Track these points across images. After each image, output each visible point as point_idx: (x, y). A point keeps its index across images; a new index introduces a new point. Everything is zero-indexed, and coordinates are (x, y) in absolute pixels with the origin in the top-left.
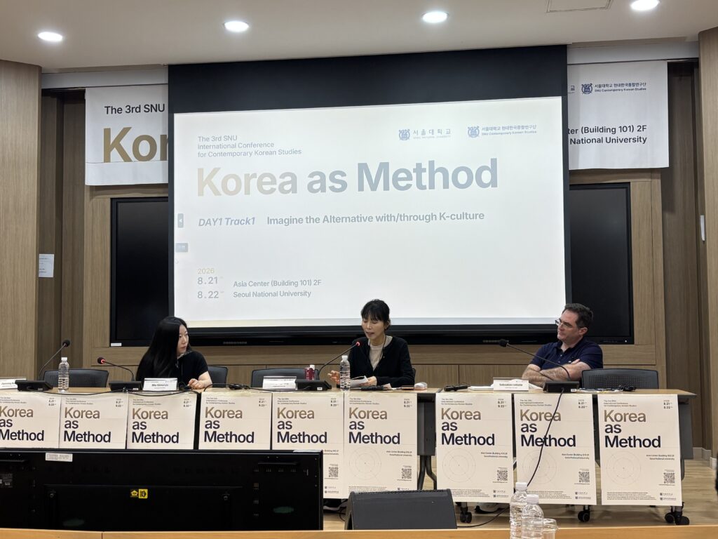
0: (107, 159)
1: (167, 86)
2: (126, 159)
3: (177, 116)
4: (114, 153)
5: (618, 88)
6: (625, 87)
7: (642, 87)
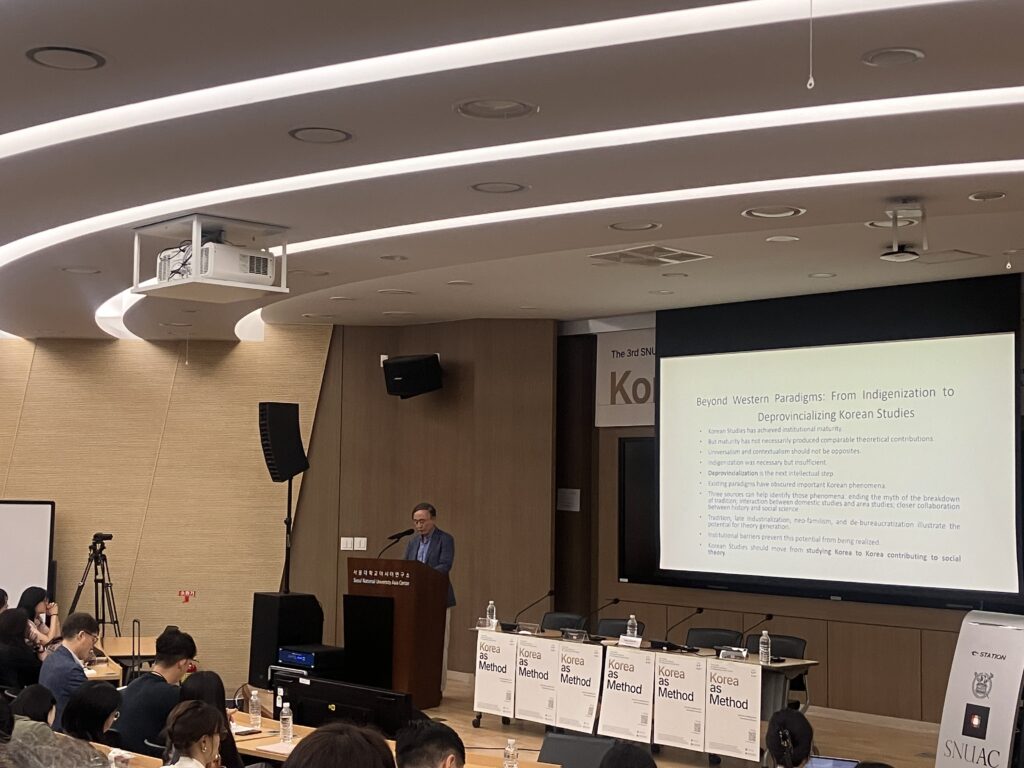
0: (613, 402)
1: (655, 331)
2: (628, 401)
3: (662, 360)
4: (619, 395)
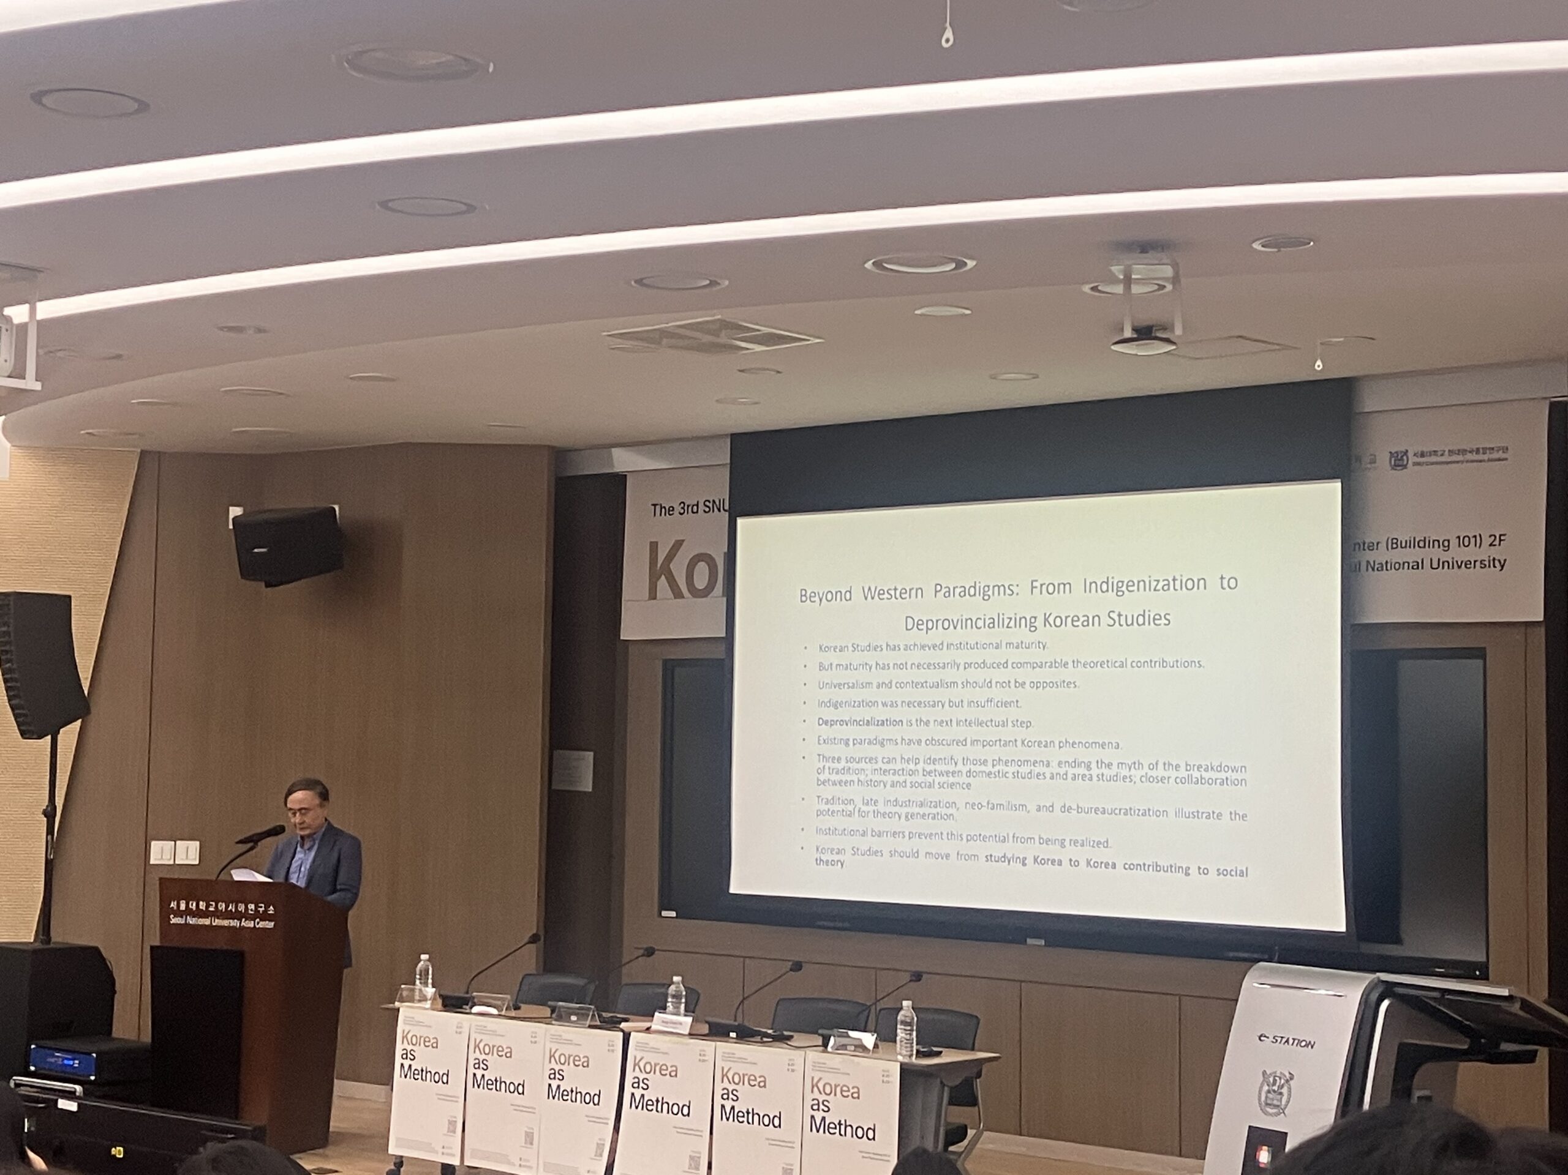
0: (653, 595)
1: (728, 469)
2: (678, 594)
3: (740, 522)
4: (662, 584)
5: (1455, 458)
6: (1469, 456)
7: (1500, 455)
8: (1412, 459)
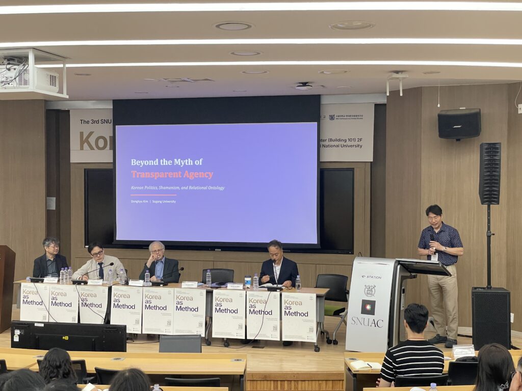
0: (82, 148)
1: (112, 110)
5: (348, 117)
6: (352, 117)
7: (361, 117)
8: (336, 117)
